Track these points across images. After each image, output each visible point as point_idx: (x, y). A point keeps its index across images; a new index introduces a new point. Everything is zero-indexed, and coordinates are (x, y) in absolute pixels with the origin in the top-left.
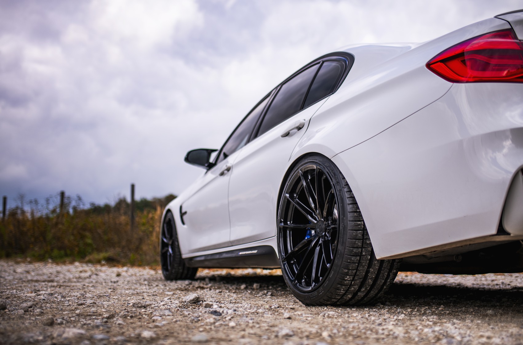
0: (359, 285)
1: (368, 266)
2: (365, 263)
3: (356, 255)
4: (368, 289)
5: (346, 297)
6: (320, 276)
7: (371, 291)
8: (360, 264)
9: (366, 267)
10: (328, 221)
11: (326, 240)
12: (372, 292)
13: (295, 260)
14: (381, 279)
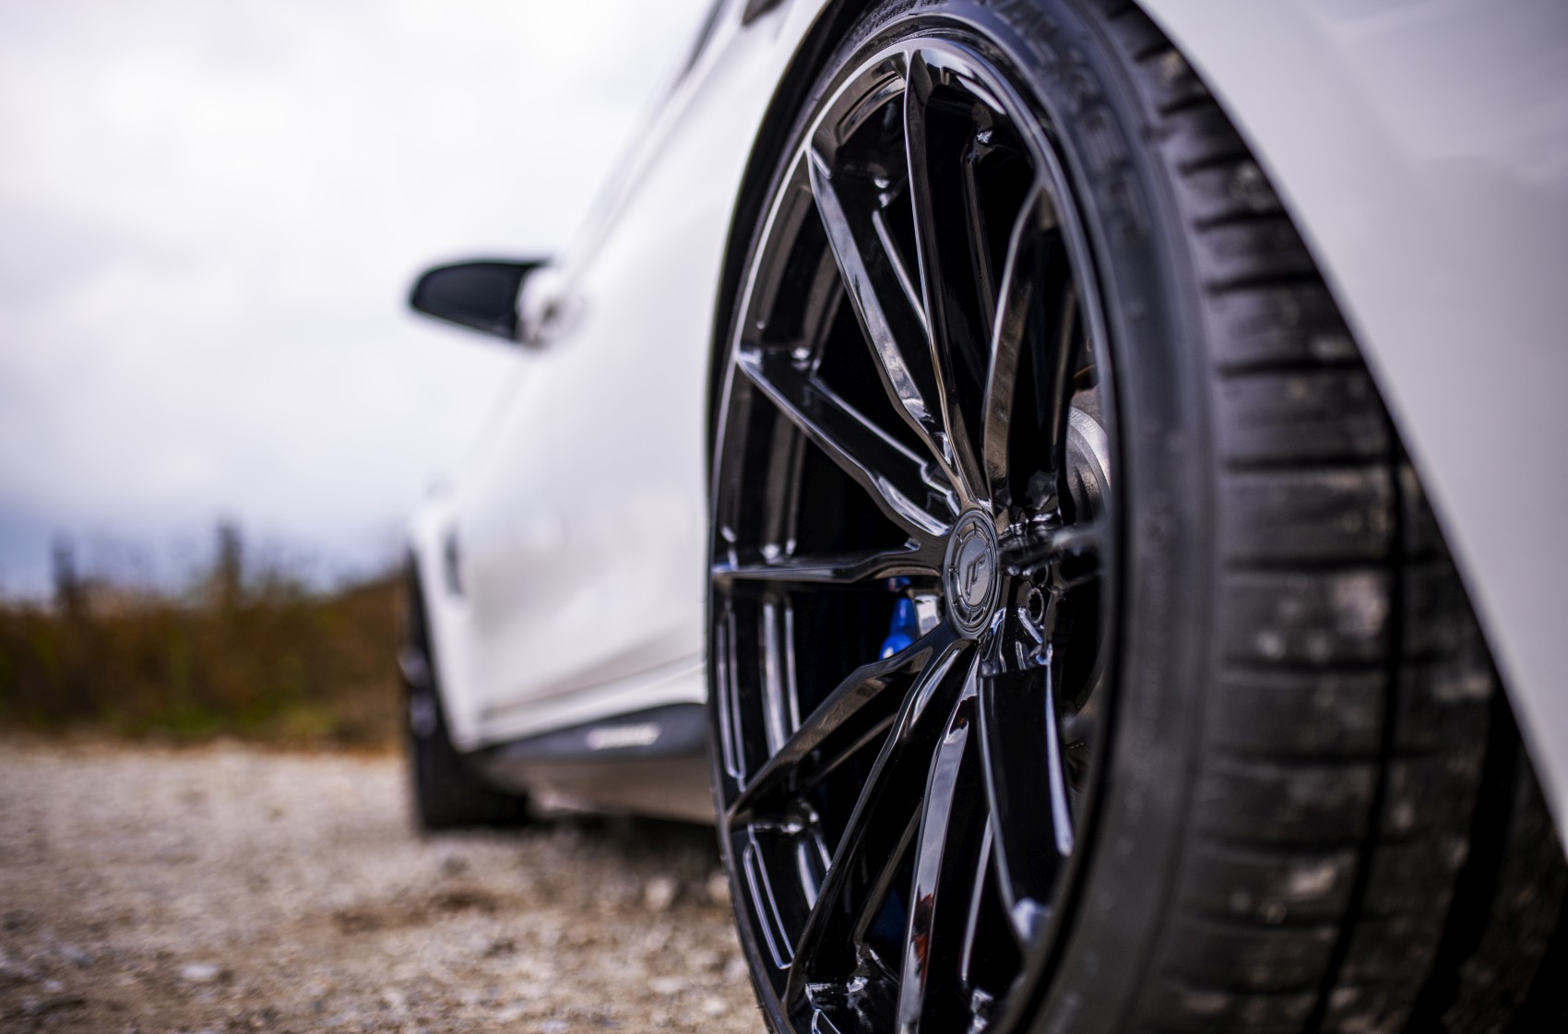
1: (1444, 943)
6: (975, 981)
9: (1423, 955)
10: (1031, 514)
11: (1023, 666)
13: (814, 817)
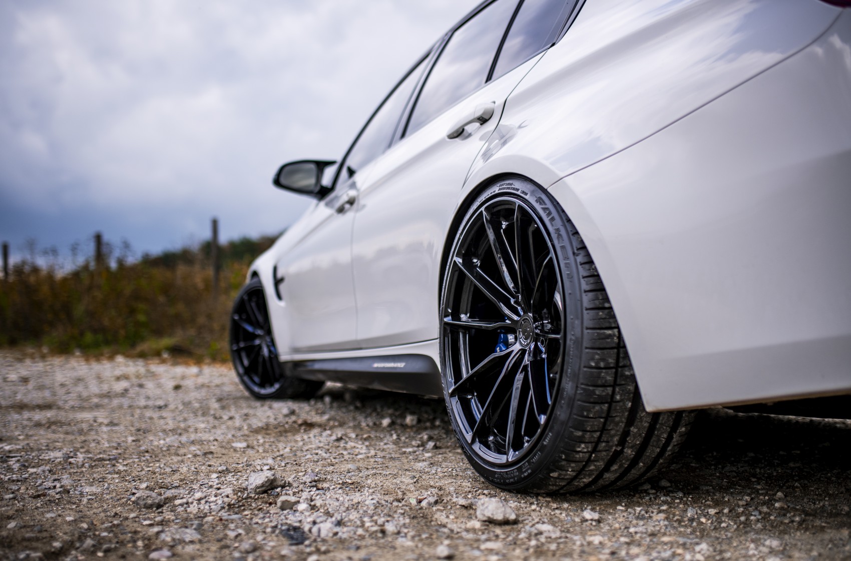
0: (606, 460)
1: (626, 423)
2: (620, 418)
3: (600, 401)
4: (626, 466)
5: (578, 482)
7: (630, 470)
8: (610, 419)
11: (538, 358)
12: (633, 471)
13: (475, 394)
14: (653, 446)
